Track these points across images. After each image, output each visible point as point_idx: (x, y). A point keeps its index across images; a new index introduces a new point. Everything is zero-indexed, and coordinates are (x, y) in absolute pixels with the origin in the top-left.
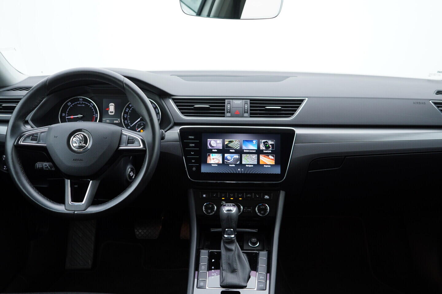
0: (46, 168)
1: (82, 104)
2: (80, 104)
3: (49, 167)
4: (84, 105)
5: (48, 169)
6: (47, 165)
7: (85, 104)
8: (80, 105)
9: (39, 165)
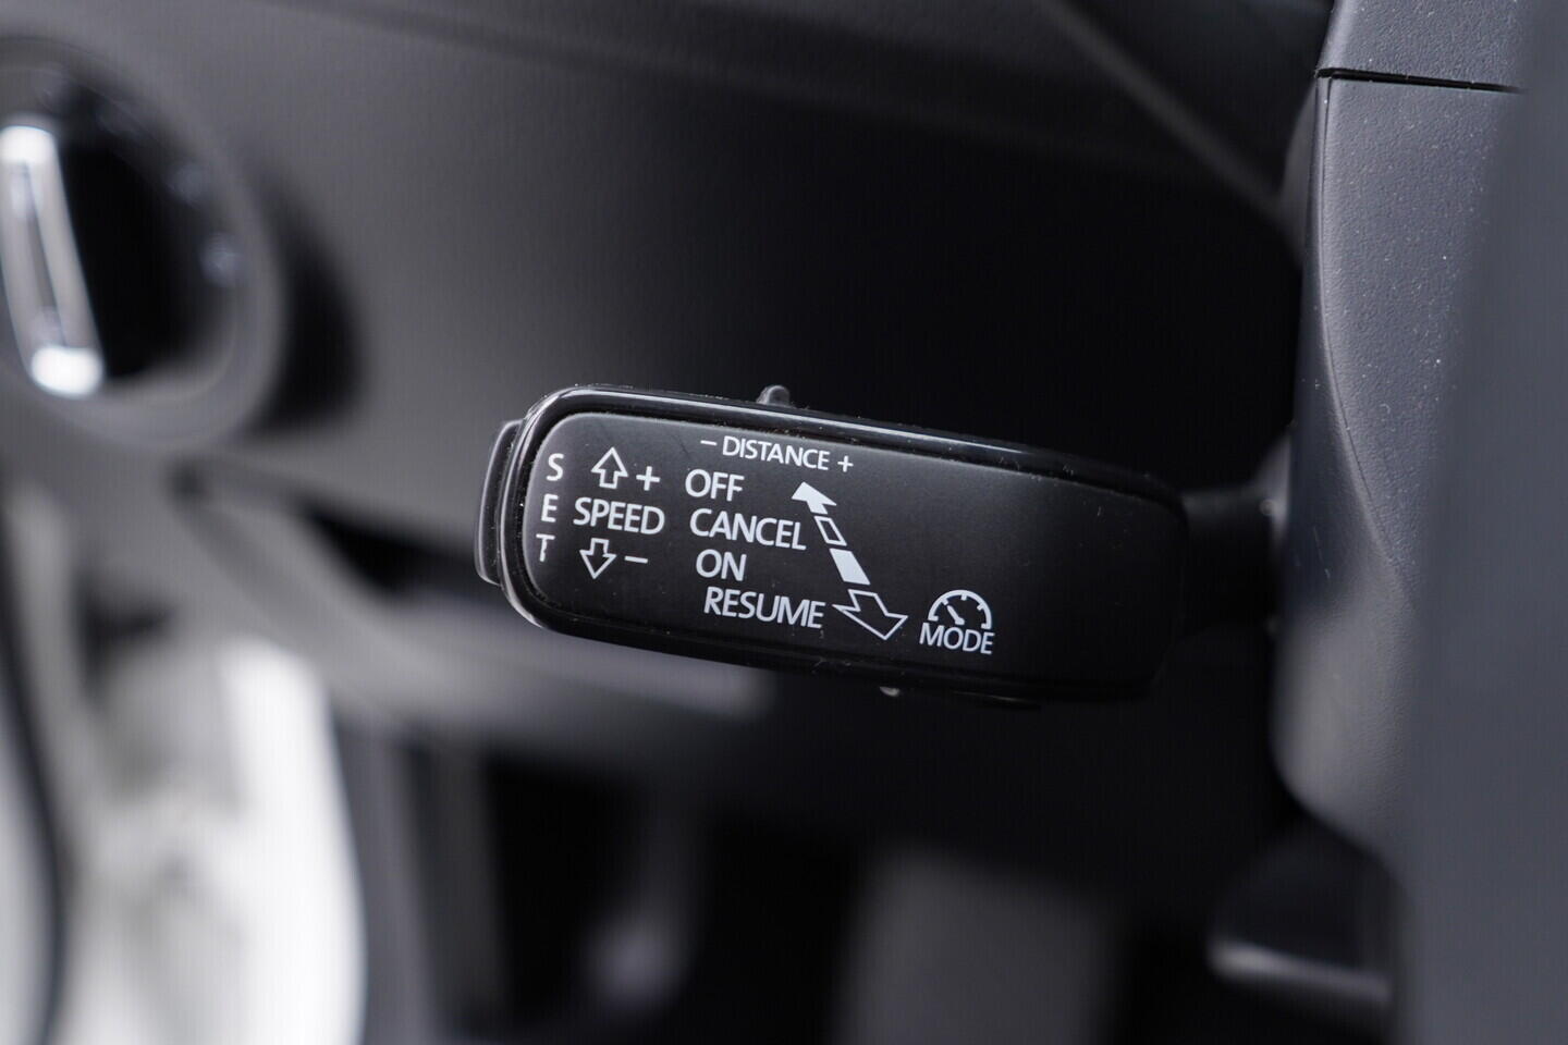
0: (768, 572)
3: (849, 567)
5: (809, 612)
6: (806, 493)
9: (581, 483)
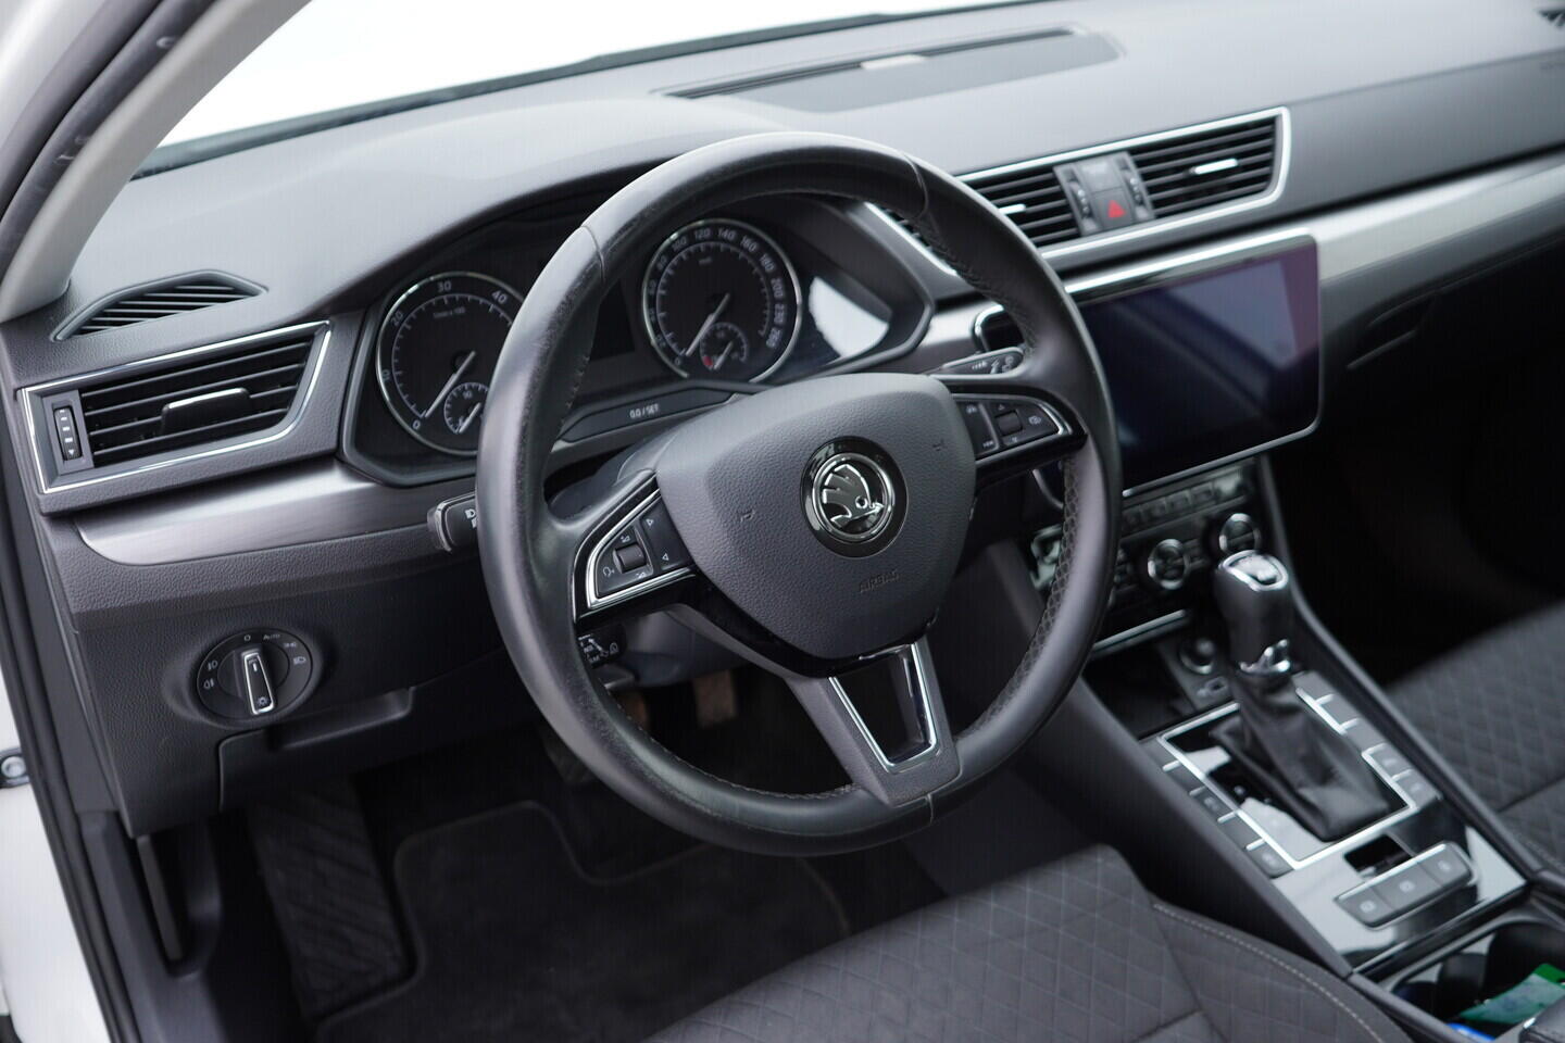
1: (453, 304)
2: (441, 306)
3: (600, 648)
4: (461, 310)
7: (463, 302)
8: (444, 314)
